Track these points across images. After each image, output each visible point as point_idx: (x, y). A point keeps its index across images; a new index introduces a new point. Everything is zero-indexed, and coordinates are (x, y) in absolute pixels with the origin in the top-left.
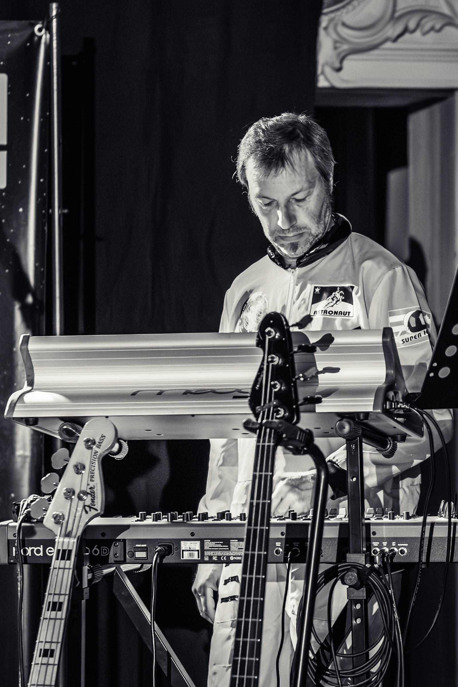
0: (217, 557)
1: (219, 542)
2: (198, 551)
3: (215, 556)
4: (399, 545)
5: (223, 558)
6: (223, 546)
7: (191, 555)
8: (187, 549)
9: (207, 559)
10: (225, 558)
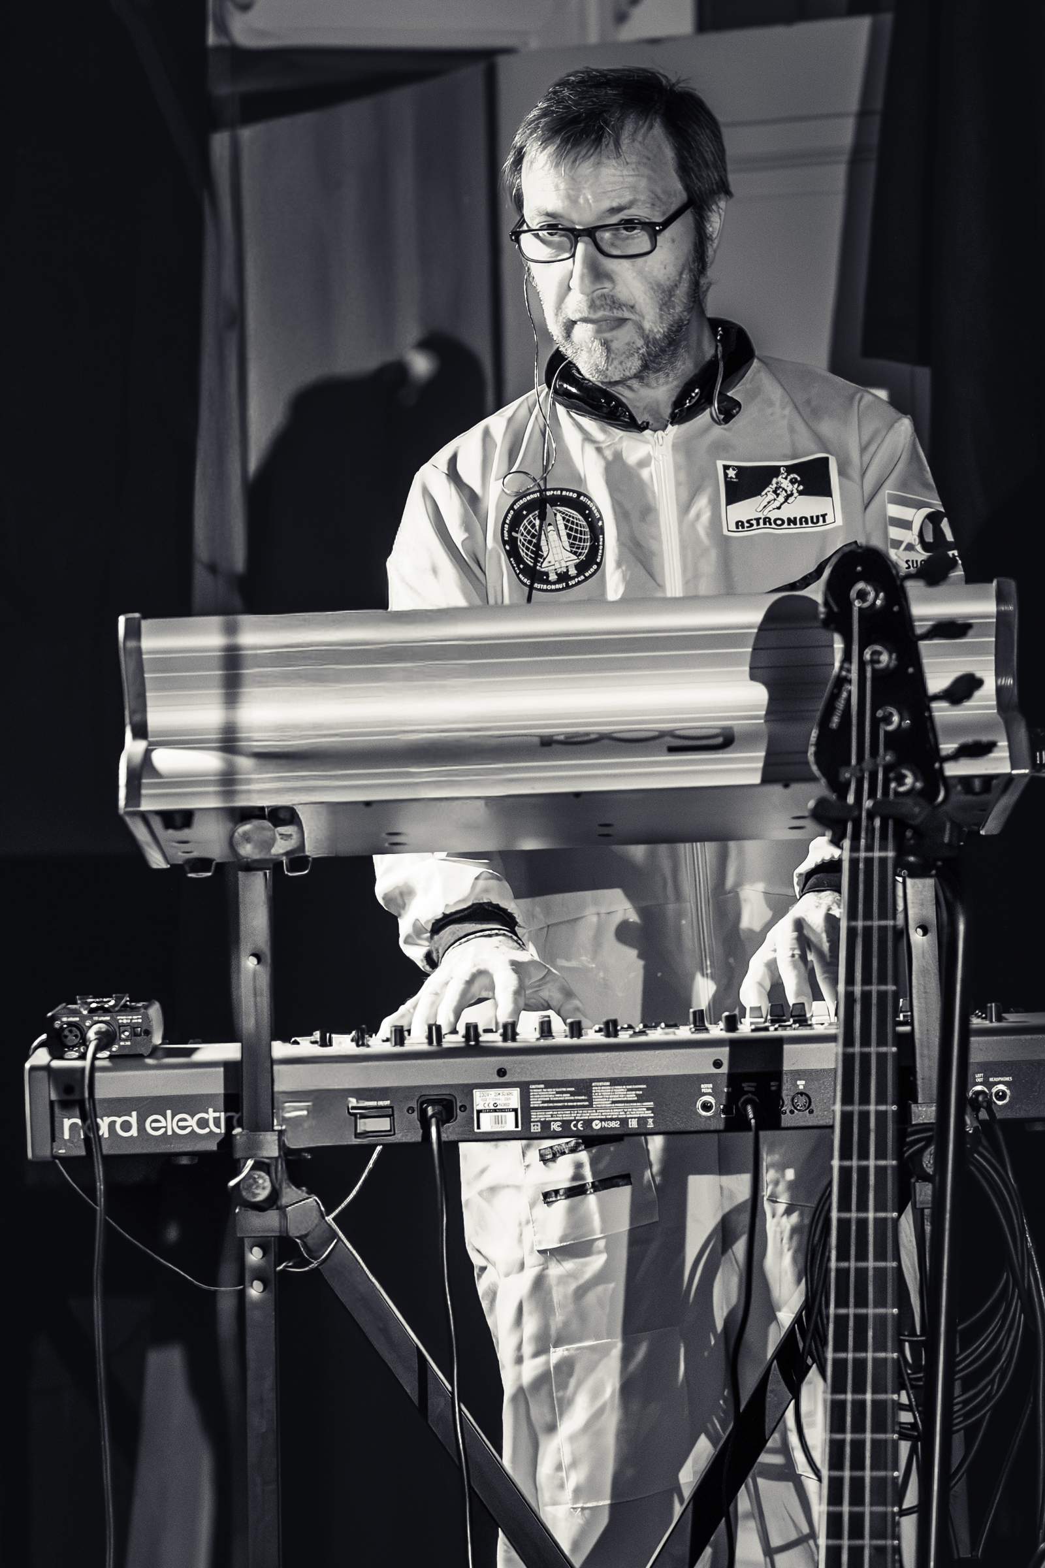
0: (560, 1123)
1: (564, 1089)
2: (515, 1110)
3: (556, 1121)
4: (991, 1079)
5: (575, 1126)
6: (576, 1098)
7: (497, 1121)
8: (487, 1108)
9: (536, 1129)
10: (580, 1125)
